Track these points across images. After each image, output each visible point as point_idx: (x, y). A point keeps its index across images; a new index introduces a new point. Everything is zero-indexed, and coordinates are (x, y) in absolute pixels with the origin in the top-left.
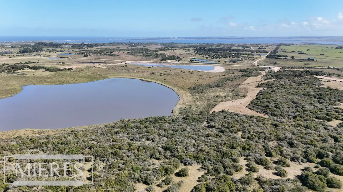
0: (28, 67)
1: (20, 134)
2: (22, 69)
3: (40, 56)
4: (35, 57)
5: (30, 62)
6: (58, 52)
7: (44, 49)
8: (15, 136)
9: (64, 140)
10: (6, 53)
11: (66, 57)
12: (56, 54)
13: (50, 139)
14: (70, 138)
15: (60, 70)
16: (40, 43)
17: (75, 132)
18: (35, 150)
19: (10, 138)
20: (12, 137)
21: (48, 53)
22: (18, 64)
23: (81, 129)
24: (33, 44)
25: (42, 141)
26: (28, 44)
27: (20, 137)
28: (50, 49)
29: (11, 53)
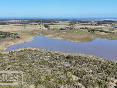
0: (98, 30)
1: (90, 57)
2: (96, 31)
3: (104, 26)
4: (102, 26)
5: (99, 29)
6: (112, 24)
7: (106, 23)
8: (89, 57)
9: (107, 65)
10: (91, 24)
11: (116, 27)
12: (111, 25)
13: (101, 62)
14: (110, 65)
15: (111, 33)
16: (105, 20)
17: (113, 63)
18: (94, 65)
19: (86, 58)
20: (87, 57)
21: (108, 25)
22: (95, 29)
23: (116, 62)
24: (102, 21)
25: (98, 62)
26: (100, 21)
27: (90, 58)
28: (109, 23)
29: (93, 24)
